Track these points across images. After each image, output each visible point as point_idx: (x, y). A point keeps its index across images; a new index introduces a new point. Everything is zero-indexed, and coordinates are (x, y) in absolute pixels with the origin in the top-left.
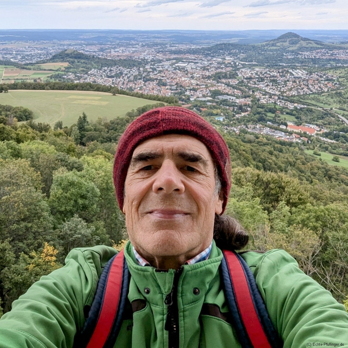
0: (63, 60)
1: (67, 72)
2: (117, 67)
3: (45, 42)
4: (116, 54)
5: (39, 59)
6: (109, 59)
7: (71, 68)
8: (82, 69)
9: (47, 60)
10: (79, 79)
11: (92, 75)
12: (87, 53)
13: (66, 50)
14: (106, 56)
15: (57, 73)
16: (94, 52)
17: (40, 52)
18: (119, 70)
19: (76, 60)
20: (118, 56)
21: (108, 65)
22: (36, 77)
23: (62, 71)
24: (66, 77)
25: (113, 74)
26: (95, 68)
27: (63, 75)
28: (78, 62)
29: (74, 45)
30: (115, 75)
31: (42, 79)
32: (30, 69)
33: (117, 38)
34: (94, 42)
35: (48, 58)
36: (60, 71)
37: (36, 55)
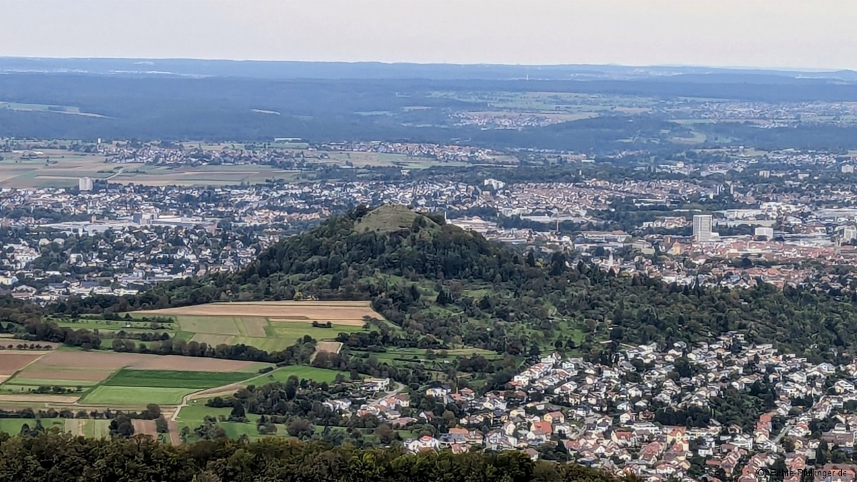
0: (334, 285)
1: (361, 370)
2: (736, 349)
3: (216, 150)
4: (732, 248)
5: (162, 274)
6: (674, 288)
7: (387, 340)
8: (468, 352)
9: (220, 280)
10: (440, 429)
11: (538, 397)
12: (512, 237)
13: (362, 212)
14: (656, 260)
15: (282, 375)
16: (568, 228)
17: (171, 219)
18: (750, 368)
20: (745, 263)
21: (664, 333)
22: (134, 398)
23: (321, 363)
24: (344, 405)
25: (701, 398)
26: (564, 348)
27: (325, 391)
28: (443, 301)
29: (416, 177)
30: (715, 403)
31: (171, 416)
32: (89, 343)
33: (745, 133)
34: (571, 157)
35: (228, 266)
36: (304, 359)
37: (143, 242)
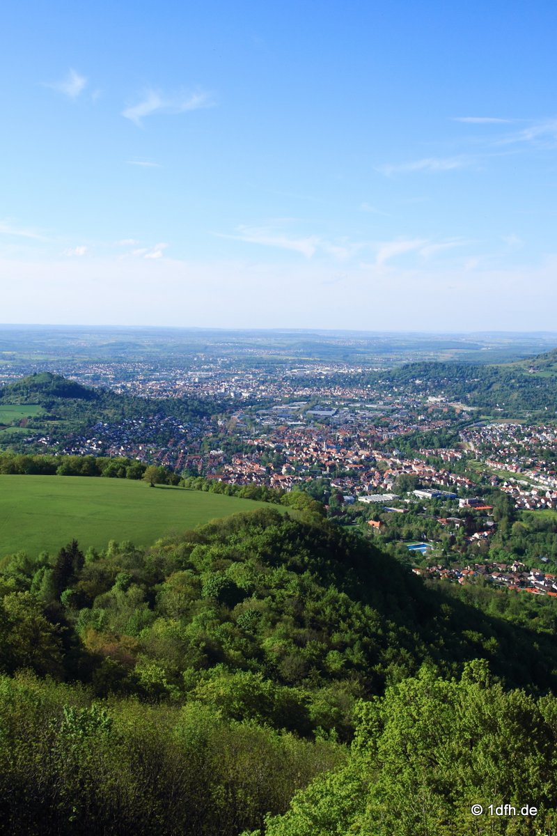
0: (26, 400)
1: (36, 428)
6: (141, 398)
7: (45, 418)
11: (96, 436)
12: (86, 383)
13: (35, 375)
15: (9, 431)
18: (166, 424)
19: (59, 400)
21: (138, 413)
25: (150, 435)
26: (105, 420)
28: (64, 404)
30: (155, 436)
33: (163, 347)
34: (106, 356)
